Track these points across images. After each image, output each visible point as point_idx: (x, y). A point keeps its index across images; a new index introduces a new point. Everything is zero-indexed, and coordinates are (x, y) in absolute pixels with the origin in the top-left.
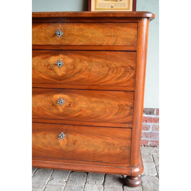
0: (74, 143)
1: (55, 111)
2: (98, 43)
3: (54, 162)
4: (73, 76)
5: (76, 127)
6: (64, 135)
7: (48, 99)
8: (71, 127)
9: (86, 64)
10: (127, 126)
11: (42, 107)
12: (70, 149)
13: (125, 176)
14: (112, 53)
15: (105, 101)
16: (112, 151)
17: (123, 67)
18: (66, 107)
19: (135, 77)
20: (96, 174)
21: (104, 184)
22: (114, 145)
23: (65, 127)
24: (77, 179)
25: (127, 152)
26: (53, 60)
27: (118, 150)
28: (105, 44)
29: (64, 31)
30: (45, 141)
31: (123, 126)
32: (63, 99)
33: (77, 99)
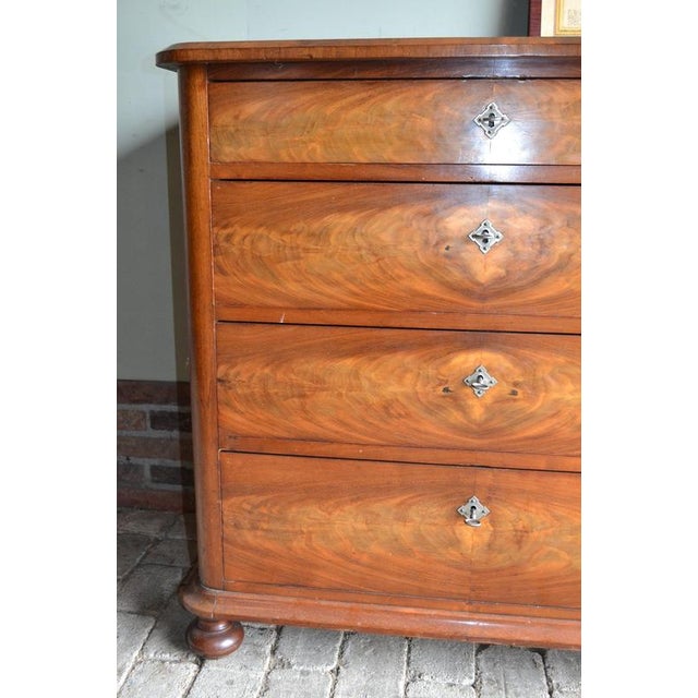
0: (520, 538)
1: (456, 417)
3: (434, 612)
4: (535, 283)
5: (533, 476)
6: (480, 508)
7: (431, 371)
8: (514, 477)
11: (405, 402)
12: (500, 560)
18: (500, 400)
23: (487, 477)
24: (513, 675)
30: (404, 532)
32: (490, 370)
33: (544, 372)
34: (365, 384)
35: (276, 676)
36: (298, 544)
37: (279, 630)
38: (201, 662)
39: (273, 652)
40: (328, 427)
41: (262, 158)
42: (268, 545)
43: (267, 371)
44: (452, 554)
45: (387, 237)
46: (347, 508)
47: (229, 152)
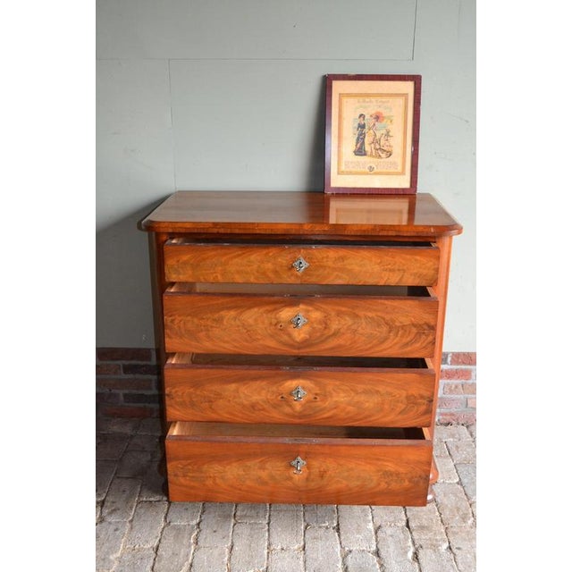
0: (322, 475)
1: (287, 410)
2: (371, 281)
4: (322, 342)
6: (301, 462)
7: (274, 388)
9: (348, 320)
12: (312, 485)
15: (382, 389)
18: (309, 402)
22: (398, 474)
25: (423, 486)
26: (286, 314)
27: (407, 484)
28: (381, 283)
29: (309, 260)
30: (264, 474)
32: (303, 388)
33: (330, 388)
34: (242, 395)
36: (209, 482)
40: (225, 416)
42: (192, 484)
43: (192, 390)
44: (289, 483)
45: (251, 321)
46: (234, 464)
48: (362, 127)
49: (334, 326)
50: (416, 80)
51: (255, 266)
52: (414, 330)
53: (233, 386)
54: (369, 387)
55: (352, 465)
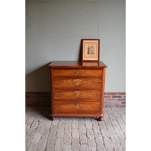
0: (81, 107)
1: (75, 97)
2: (90, 75)
4: (82, 85)
6: (78, 105)
7: (73, 93)
8: (81, 102)
9: (86, 82)
10: (99, 101)
11: (71, 96)
12: (80, 109)
13: (98, 117)
14: (95, 78)
15: (92, 93)
16: (94, 109)
17: (98, 82)
18: (79, 95)
19: (102, 85)
20: (88, 118)
21: (91, 121)
22: (95, 107)
23: (78, 102)
24: (81, 120)
25: (99, 109)
26: (75, 80)
27: (96, 109)
28: (92, 76)
29: (79, 71)
30: (71, 107)
31: (98, 101)
32: (78, 93)
33: (83, 93)
34: (67, 94)
35: (60, 121)
36: (61, 109)
37: (59, 117)
38: (52, 121)
39: (59, 119)
41: (58, 75)
42: (59, 109)
43: (58, 93)
44: (76, 109)
45: (69, 82)
46: (66, 105)
47: (55, 75)
48: (89, 49)
49: (84, 83)
50: (99, 40)
51: (69, 73)
52: (98, 83)
53: (66, 92)
54: (90, 93)
55: (87, 105)
